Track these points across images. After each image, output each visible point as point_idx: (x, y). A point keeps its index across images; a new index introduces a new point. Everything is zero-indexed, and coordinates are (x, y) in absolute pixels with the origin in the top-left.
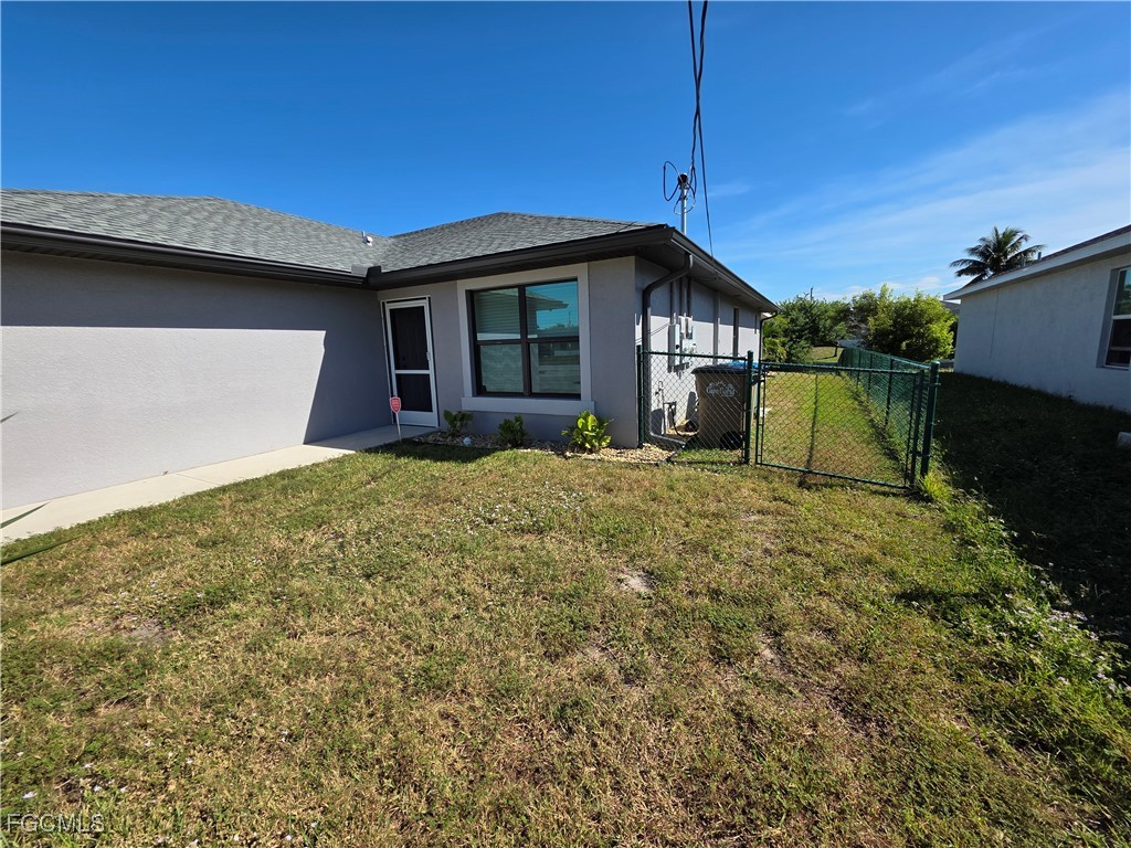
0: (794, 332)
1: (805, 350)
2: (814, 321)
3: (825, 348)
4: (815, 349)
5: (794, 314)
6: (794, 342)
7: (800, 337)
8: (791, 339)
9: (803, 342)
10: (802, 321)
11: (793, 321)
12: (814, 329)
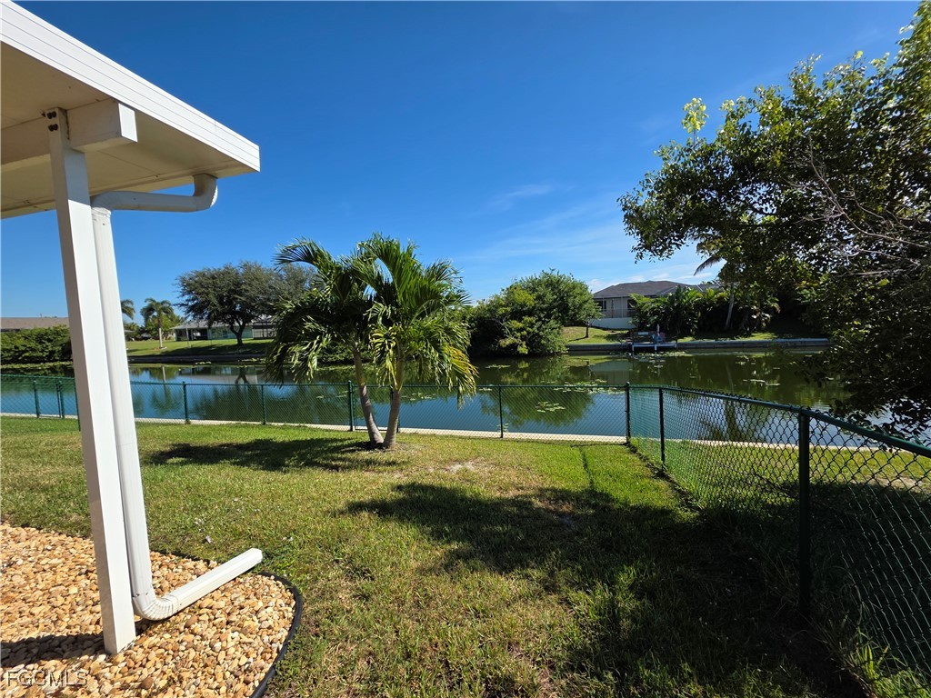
0: (542, 310)
1: (555, 331)
2: (562, 298)
3: (575, 328)
4: (565, 329)
5: (541, 290)
6: (543, 322)
7: (548, 316)
8: (540, 319)
9: (552, 323)
10: (550, 297)
11: (539, 298)
12: (563, 308)
